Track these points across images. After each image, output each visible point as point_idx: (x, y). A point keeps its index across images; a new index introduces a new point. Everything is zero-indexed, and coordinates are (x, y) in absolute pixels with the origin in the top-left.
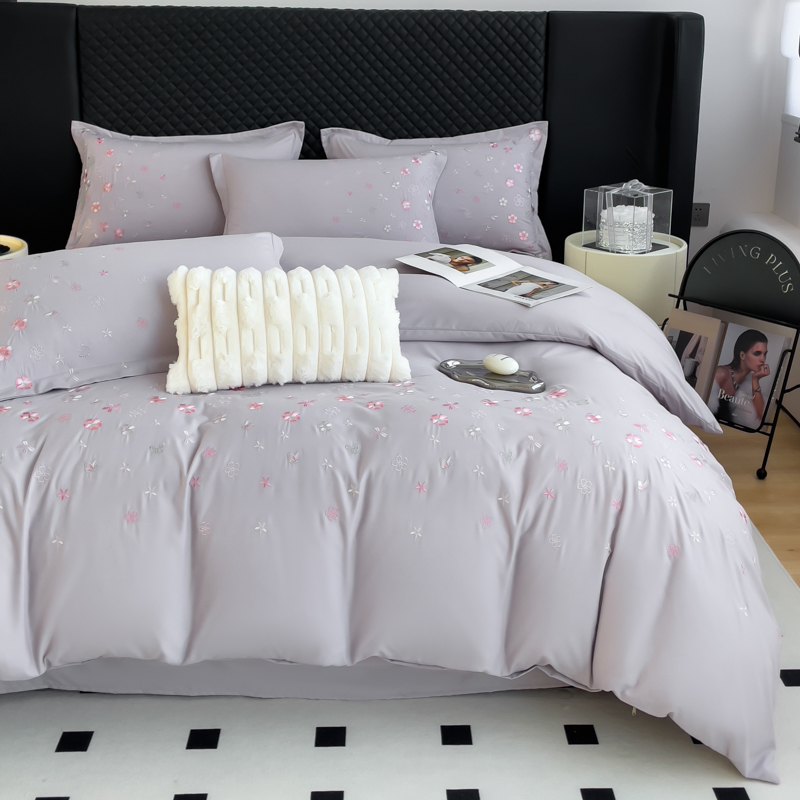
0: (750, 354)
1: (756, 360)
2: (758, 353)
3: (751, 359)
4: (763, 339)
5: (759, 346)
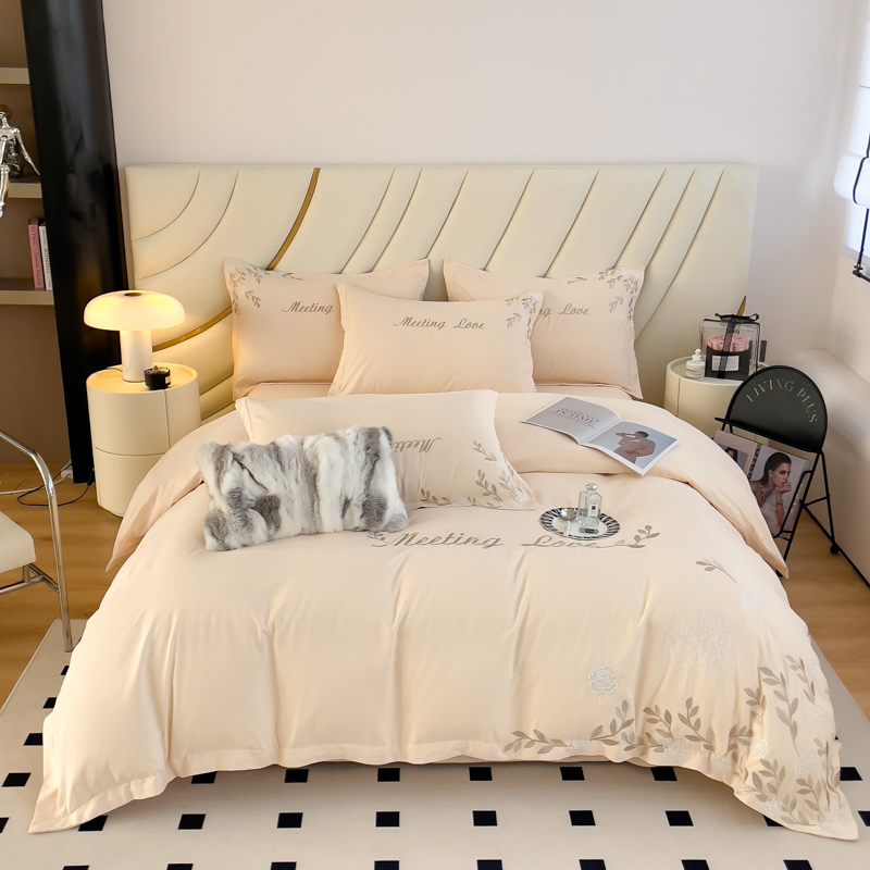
0: (777, 473)
1: (781, 478)
2: (783, 472)
3: (777, 476)
4: (788, 461)
5: (784, 466)
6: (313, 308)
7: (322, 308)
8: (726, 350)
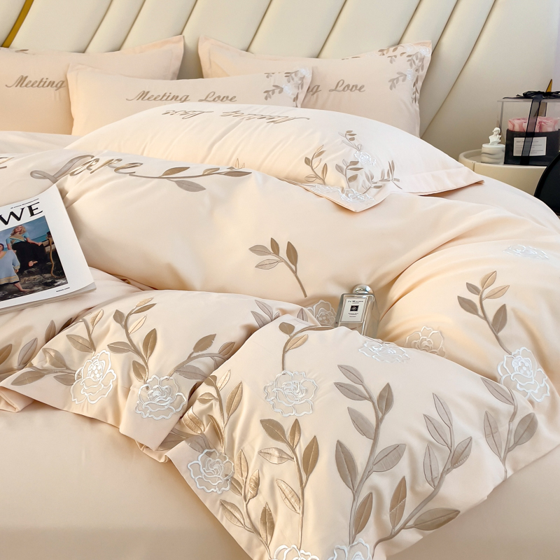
6: (42, 83)
7: (51, 84)
8: (530, 130)
